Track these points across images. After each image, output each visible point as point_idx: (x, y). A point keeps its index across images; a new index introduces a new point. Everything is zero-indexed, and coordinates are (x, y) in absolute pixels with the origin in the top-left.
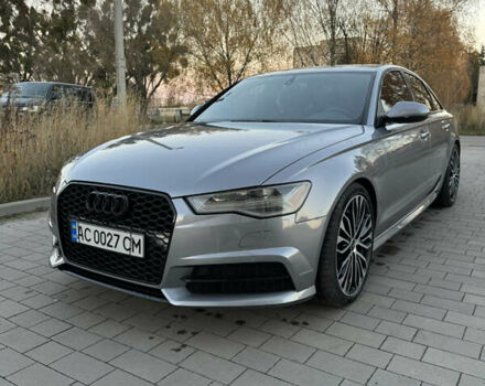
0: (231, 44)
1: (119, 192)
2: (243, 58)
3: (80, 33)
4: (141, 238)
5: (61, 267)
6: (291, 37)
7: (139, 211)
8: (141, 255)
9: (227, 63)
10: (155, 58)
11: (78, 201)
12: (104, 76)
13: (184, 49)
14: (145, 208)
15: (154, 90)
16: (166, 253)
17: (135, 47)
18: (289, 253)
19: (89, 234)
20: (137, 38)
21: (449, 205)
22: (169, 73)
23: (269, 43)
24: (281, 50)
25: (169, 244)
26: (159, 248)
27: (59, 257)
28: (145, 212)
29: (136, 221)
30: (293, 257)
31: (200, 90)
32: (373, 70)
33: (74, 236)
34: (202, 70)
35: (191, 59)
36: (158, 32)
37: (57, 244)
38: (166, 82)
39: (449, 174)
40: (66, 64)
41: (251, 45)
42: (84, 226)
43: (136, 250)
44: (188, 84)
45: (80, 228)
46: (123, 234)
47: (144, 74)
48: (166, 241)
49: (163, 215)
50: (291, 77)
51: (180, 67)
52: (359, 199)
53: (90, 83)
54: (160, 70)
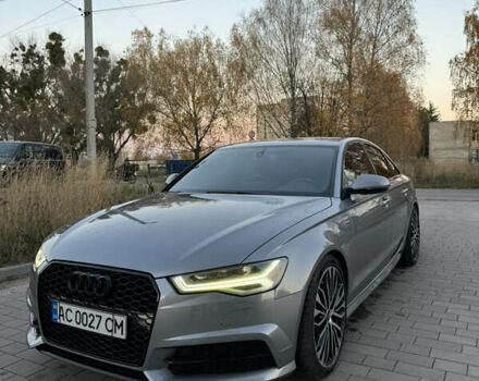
0: (198, 103)
1: (102, 272)
2: (210, 115)
3: (49, 91)
4: (124, 319)
5: (40, 348)
6: (254, 97)
7: (123, 292)
8: (124, 337)
9: (194, 120)
10: (124, 115)
11: (59, 280)
12: (72, 133)
13: (152, 107)
14: (128, 289)
15: (122, 146)
16: (149, 334)
17: (104, 105)
18: (269, 330)
19: (70, 315)
20: (105, 96)
21: (412, 264)
22: (137, 130)
23: (234, 102)
24: (246, 109)
25: (152, 325)
26: (142, 329)
27: (37, 336)
28: (128, 293)
29: (119, 302)
30: (273, 334)
31: (167, 145)
32: (335, 143)
33: (55, 316)
34: (169, 126)
35: (159, 116)
36: (127, 92)
37: (35, 323)
38: (135, 138)
39: (410, 235)
40: (35, 121)
41: (217, 104)
42: (65, 307)
43: (119, 331)
44: (156, 140)
45: (61, 308)
46: (105, 316)
47: (113, 131)
48: (149, 321)
49: (147, 295)
50: (261, 150)
51: (148, 124)
52: (331, 270)
53: (57, 139)
54: (128, 126)
